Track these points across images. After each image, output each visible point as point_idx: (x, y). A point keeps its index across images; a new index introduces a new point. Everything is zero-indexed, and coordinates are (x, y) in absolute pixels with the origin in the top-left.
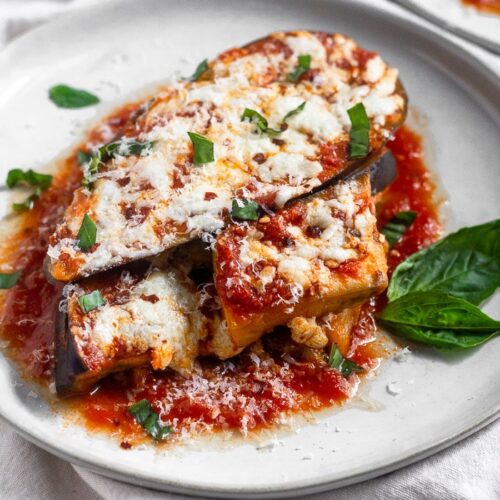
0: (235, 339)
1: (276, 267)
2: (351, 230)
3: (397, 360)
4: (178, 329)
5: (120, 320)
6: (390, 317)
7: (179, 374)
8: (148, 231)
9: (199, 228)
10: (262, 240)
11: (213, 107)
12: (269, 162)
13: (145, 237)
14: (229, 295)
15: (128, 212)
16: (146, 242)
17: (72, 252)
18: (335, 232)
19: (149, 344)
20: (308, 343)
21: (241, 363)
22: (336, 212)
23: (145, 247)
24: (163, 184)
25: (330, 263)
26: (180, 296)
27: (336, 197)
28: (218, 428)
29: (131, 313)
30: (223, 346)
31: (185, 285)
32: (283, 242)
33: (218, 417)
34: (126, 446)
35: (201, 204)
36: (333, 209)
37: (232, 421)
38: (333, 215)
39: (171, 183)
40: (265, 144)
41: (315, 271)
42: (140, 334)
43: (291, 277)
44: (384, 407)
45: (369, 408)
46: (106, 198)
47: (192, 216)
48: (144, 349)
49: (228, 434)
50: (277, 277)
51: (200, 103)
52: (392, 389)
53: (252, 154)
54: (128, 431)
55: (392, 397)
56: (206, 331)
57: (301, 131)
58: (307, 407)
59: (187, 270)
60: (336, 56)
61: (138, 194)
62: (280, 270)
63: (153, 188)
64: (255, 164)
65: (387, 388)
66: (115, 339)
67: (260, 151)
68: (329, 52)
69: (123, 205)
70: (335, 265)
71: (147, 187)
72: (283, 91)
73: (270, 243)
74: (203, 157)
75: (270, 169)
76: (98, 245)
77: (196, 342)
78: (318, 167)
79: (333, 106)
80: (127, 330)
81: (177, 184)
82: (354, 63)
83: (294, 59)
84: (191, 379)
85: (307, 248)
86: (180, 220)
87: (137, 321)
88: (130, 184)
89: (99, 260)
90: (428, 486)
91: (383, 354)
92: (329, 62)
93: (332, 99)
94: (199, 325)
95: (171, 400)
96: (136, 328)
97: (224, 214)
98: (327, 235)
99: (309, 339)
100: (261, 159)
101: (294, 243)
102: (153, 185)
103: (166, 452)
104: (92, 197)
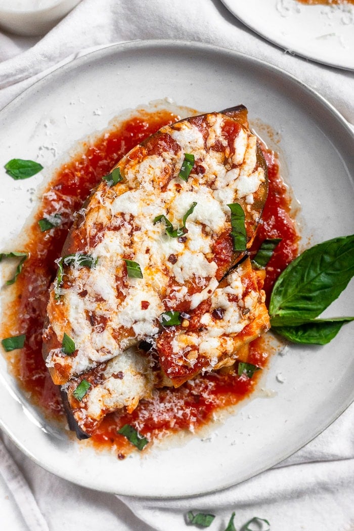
1: (198, 350)
2: (243, 310)
3: (280, 354)
4: (140, 386)
5: (102, 397)
8: (109, 338)
9: (142, 333)
11: (132, 217)
12: (180, 262)
13: (108, 344)
15: (92, 319)
16: (109, 348)
17: (61, 360)
18: (232, 313)
19: (124, 404)
22: (231, 298)
23: (109, 352)
24: (110, 294)
25: (232, 335)
26: (137, 363)
27: (229, 285)
28: (174, 430)
29: (109, 390)
31: (137, 353)
32: (199, 330)
33: (174, 426)
34: (121, 457)
35: (140, 313)
36: (228, 295)
37: (183, 424)
38: (230, 300)
39: (116, 294)
40: (174, 246)
41: (224, 345)
42: (117, 401)
43: (208, 355)
44: (276, 393)
45: (267, 396)
46: (74, 307)
47: (136, 322)
48: (121, 408)
49: (182, 433)
50: (200, 357)
51: (122, 214)
52: (280, 379)
53: (167, 257)
54: (120, 445)
55: (280, 384)
57: (197, 222)
60: (212, 141)
61: (96, 305)
62: (201, 352)
63: (105, 301)
64: (169, 265)
65: (277, 378)
66: (103, 410)
67: (172, 252)
68: (206, 137)
69: (87, 312)
70: (236, 335)
71: (100, 299)
72: (178, 188)
73: (191, 333)
74: (134, 274)
75: (182, 269)
76: (77, 351)
79: (216, 192)
80: (109, 402)
81: (121, 296)
82: (225, 143)
83: (181, 155)
84: (152, 404)
85: (216, 329)
86: (128, 325)
87: (114, 395)
88: (88, 295)
90: (310, 453)
92: (207, 149)
93: (214, 187)
94: (152, 377)
95: (143, 420)
96: (114, 400)
97: (157, 322)
98: (228, 317)
100: (173, 259)
101: (207, 329)
102: (104, 298)
103: (147, 456)
104: (64, 304)
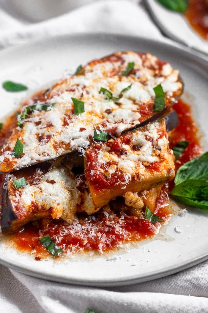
0: (96, 203)
1: (117, 165)
2: (156, 147)
3: (180, 215)
4: (66, 198)
5: (35, 193)
6: (176, 193)
7: (66, 222)
8: (50, 147)
9: (76, 145)
10: (109, 152)
11: (85, 87)
12: (113, 113)
13: (49, 150)
14: (92, 179)
15: (40, 138)
16: (49, 152)
17: (10, 158)
18: (147, 147)
19: (50, 205)
20: (134, 206)
21: (99, 217)
22: (148, 138)
23: (48, 155)
24: (58, 124)
25: (145, 164)
26: (67, 181)
27: (148, 130)
28: (87, 250)
29: (41, 189)
30: (90, 207)
31: (69, 175)
32: (120, 152)
33: (87, 244)
34: (38, 259)
35: (78, 133)
36: (146, 136)
37: (94, 246)
38: (146, 139)
39: (62, 123)
40: (111, 105)
41: (137, 167)
42: (45, 200)
43: (124, 170)
44: (173, 239)
46: (29, 131)
47: (73, 139)
48: (47, 208)
49: (92, 253)
50: (117, 170)
51: (78, 85)
52: (178, 230)
53: (105, 109)
54: (39, 251)
55: (177, 234)
56: (80, 199)
57: (130, 99)
58: (133, 239)
59: (70, 168)
60: (147, 64)
61: (45, 129)
62: (119, 166)
63: (53, 126)
64: (106, 114)
65: (175, 229)
66: (32, 203)
67: (109, 108)
68: (144, 62)
69: (37, 135)
70: (148, 164)
71: (50, 125)
72: (120, 80)
73: (114, 153)
74: (79, 110)
75: (114, 116)
76: (24, 154)
77: (75, 205)
78: (139, 116)
79: (146, 87)
80: (39, 198)
81: (66, 124)
82: (156, 67)
83: (126, 64)
84: (72, 224)
85: (133, 155)
87: (44, 193)
88: (41, 124)
89: (24, 162)
90: (197, 279)
91: (173, 212)
92: (143, 66)
93: (145, 83)
94: (77, 196)
95: (62, 235)
96: (44, 197)
97: (90, 138)
98: (143, 149)
99: (134, 204)
100: (109, 112)
101: (126, 153)
102: (53, 124)
103: (59, 262)
104: (21, 131)
